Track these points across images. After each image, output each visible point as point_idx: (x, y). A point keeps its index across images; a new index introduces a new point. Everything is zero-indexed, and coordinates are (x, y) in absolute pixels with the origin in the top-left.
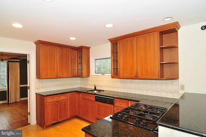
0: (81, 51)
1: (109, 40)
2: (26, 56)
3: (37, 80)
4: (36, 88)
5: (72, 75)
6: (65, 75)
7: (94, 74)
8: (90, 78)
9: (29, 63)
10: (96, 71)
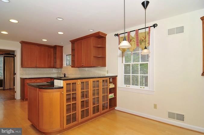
0: (56, 49)
1: (70, 41)
2: (14, 51)
3: (22, 69)
4: (21, 74)
5: (49, 66)
6: (43, 66)
7: (65, 66)
8: (63, 69)
9: (16, 56)
10: (67, 64)
